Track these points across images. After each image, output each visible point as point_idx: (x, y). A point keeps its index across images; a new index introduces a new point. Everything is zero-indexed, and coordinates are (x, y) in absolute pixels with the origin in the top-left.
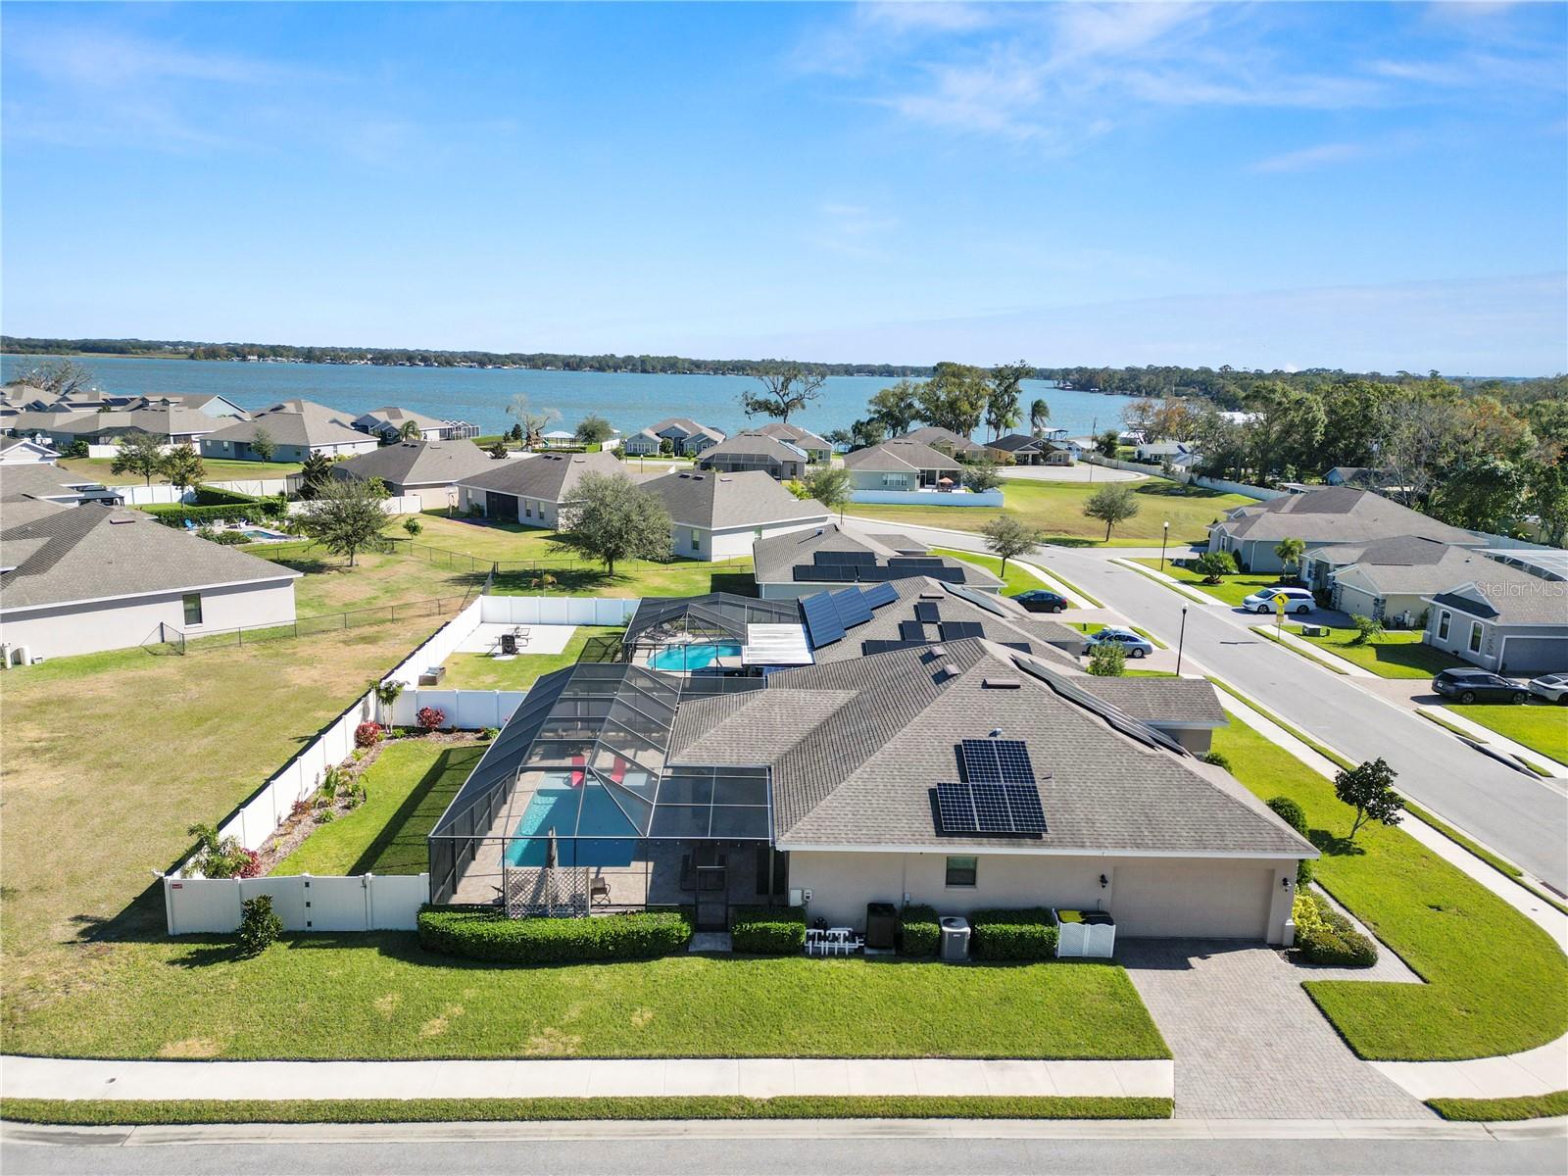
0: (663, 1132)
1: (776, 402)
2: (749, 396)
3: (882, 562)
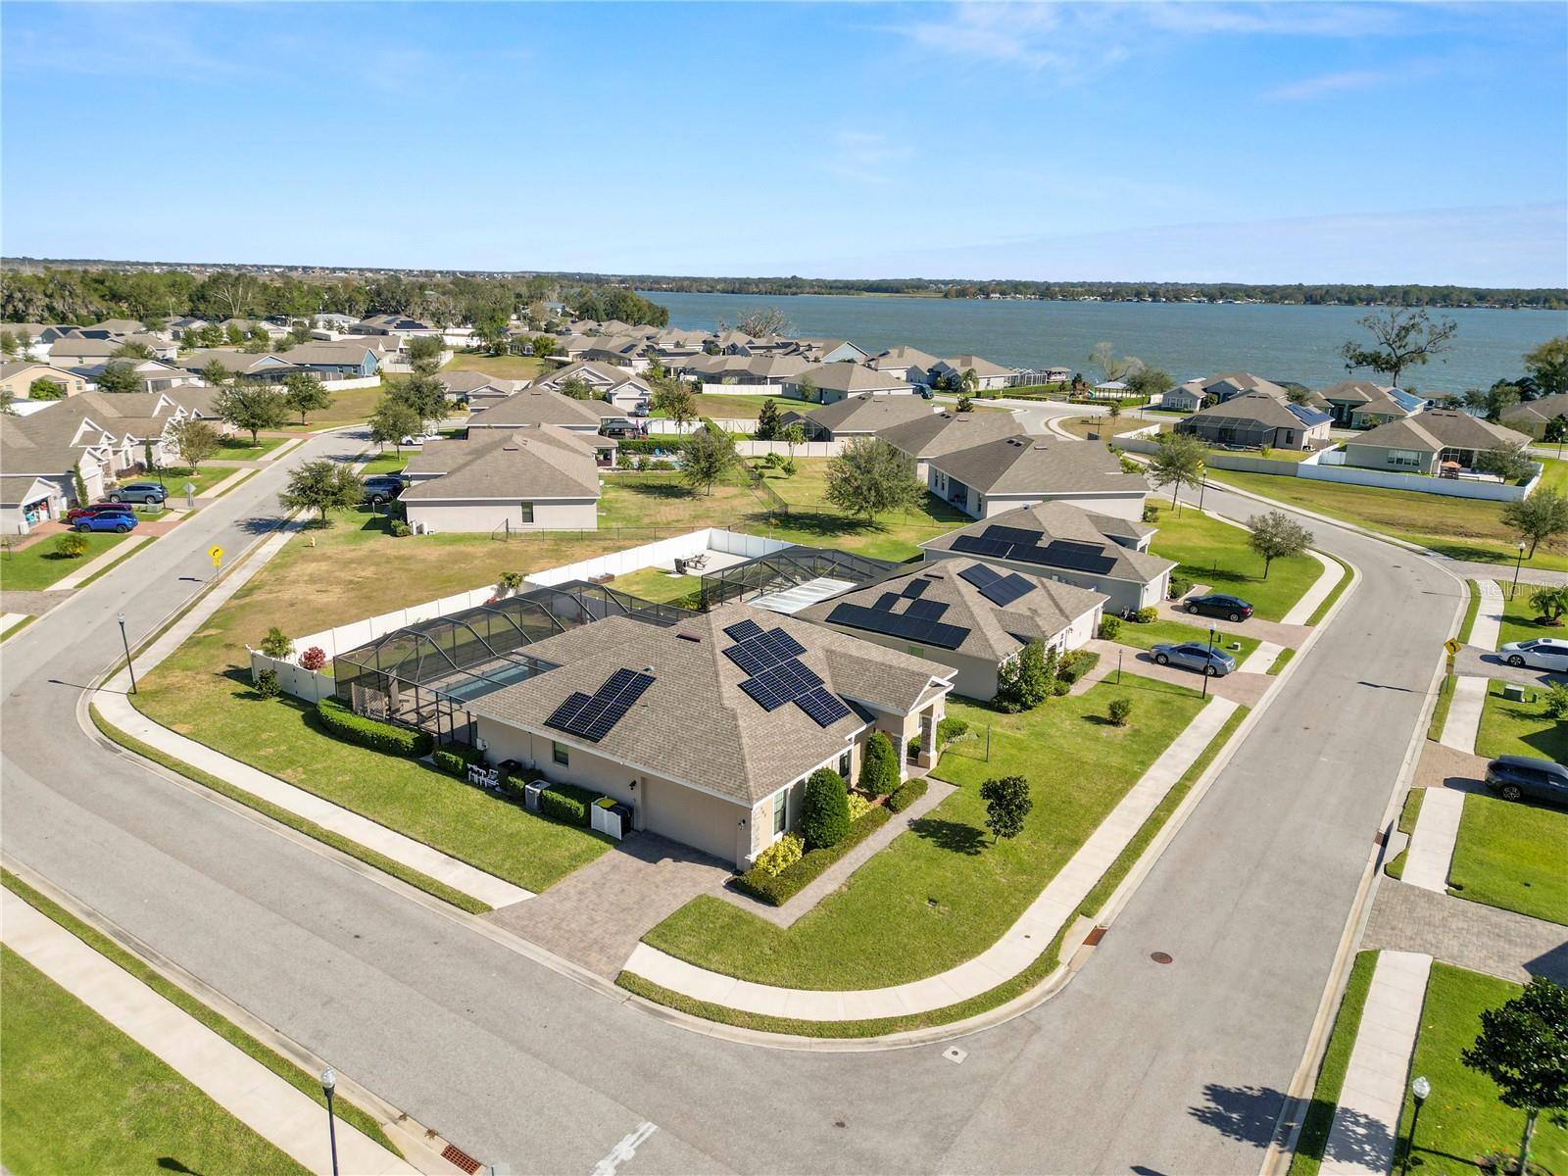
0: (270, 826)
1: (1389, 355)
2: (1352, 347)
3: (1043, 543)
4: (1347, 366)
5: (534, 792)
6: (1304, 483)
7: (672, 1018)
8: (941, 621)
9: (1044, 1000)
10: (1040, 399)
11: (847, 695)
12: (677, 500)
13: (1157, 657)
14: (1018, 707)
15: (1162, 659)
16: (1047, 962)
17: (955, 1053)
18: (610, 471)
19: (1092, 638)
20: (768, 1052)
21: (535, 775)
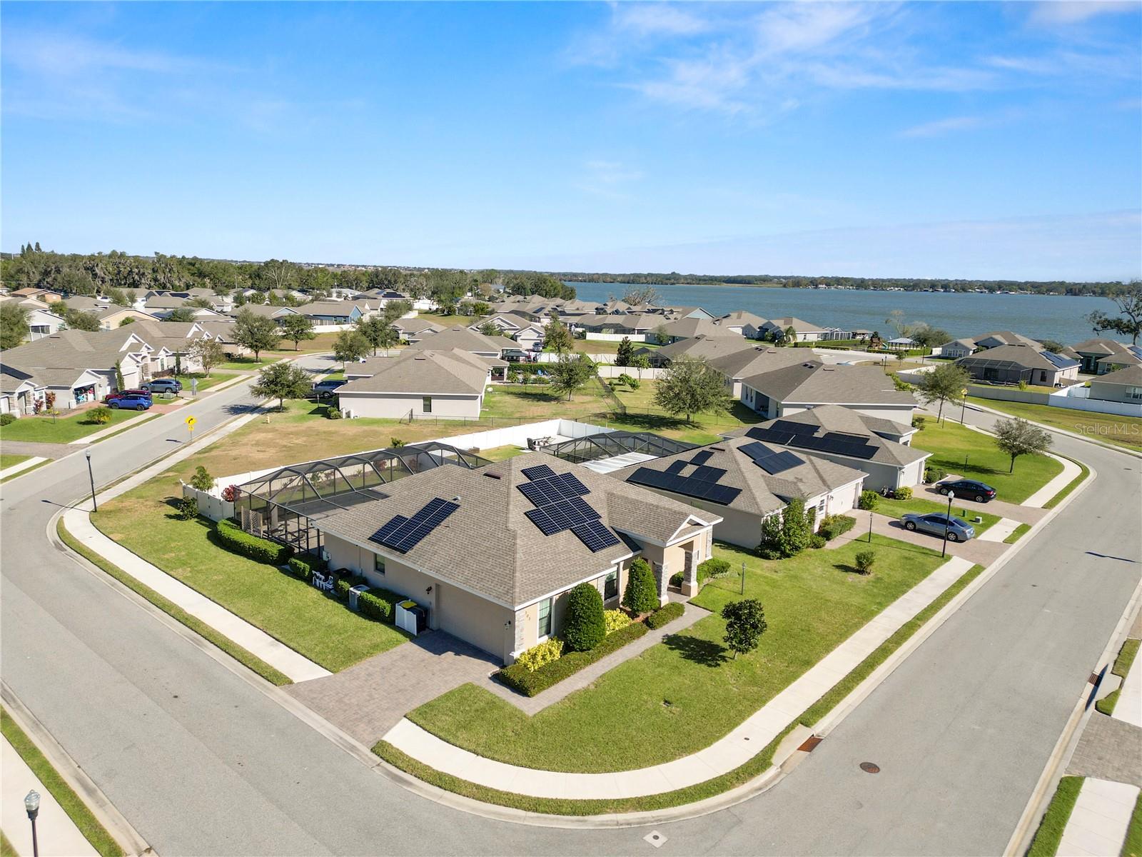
2: (1098, 315)
3: (819, 434)
4: (1095, 329)
5: (355, 593)
6: (1054, 410)
7: (410, 784)
8: (719, 482)
9: (751, 796)
10: (844, 349)
11: (618, 528)
12: (545, 403)
13: (907, 523)
14: (778, 555)
15: (910, 526)
16: (761, 762)
17: (656, 837)
18: (502, 384)
19: (853, 508)
20: (485, 822)
21: (359, 580)
